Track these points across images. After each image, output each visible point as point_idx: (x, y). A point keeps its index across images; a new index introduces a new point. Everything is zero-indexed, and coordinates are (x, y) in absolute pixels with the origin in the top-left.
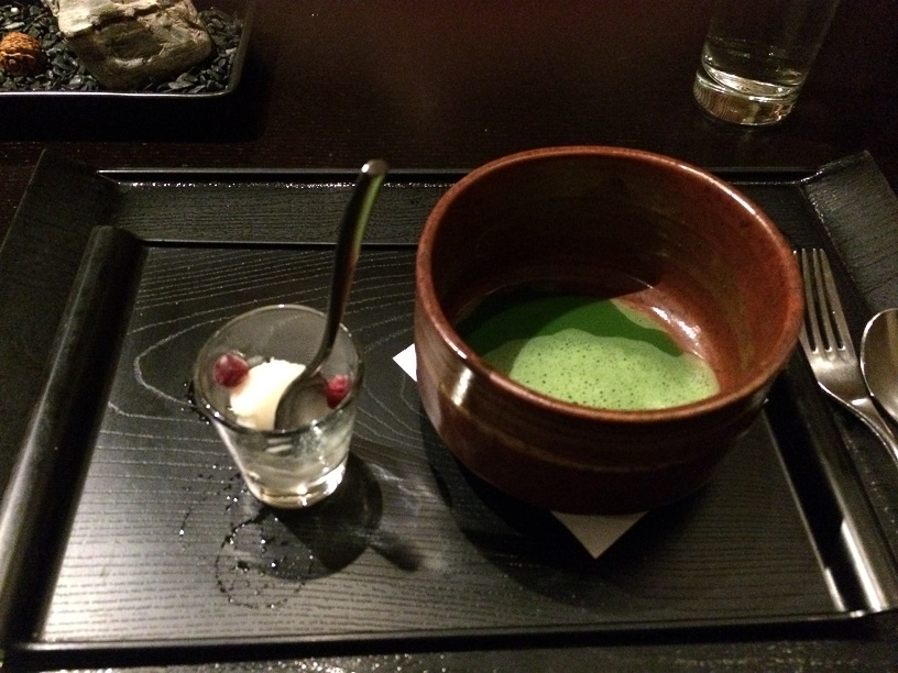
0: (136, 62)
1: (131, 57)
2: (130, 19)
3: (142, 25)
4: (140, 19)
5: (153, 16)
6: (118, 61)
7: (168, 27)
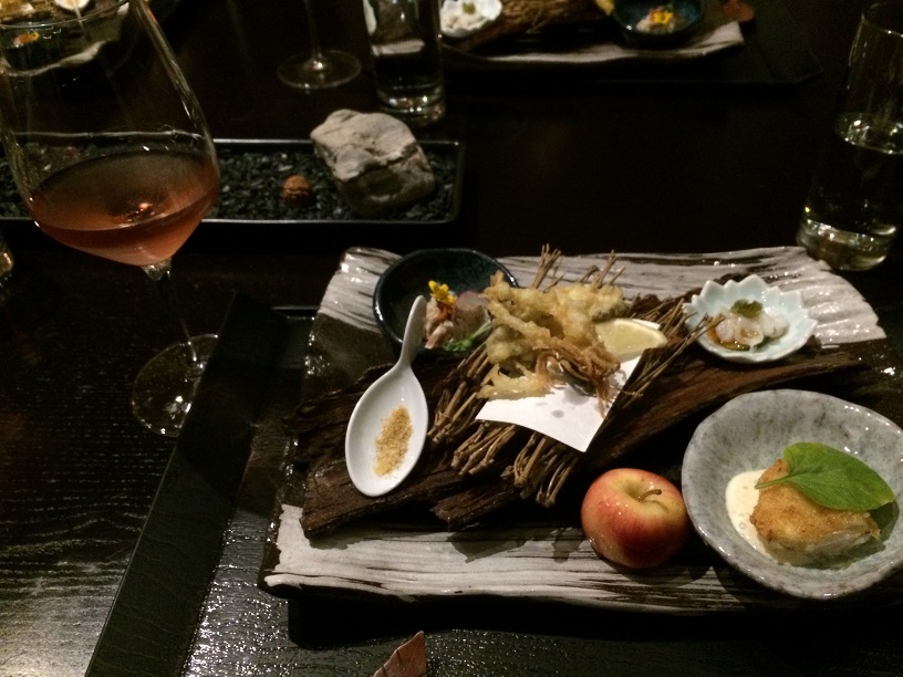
0: (385, 198)
1: (382, 194)
2: (385, 167)
3: (391, 172)
4: (391, 167)
5: (398, 165)
6: (374, 198)
7: (408, 172)
